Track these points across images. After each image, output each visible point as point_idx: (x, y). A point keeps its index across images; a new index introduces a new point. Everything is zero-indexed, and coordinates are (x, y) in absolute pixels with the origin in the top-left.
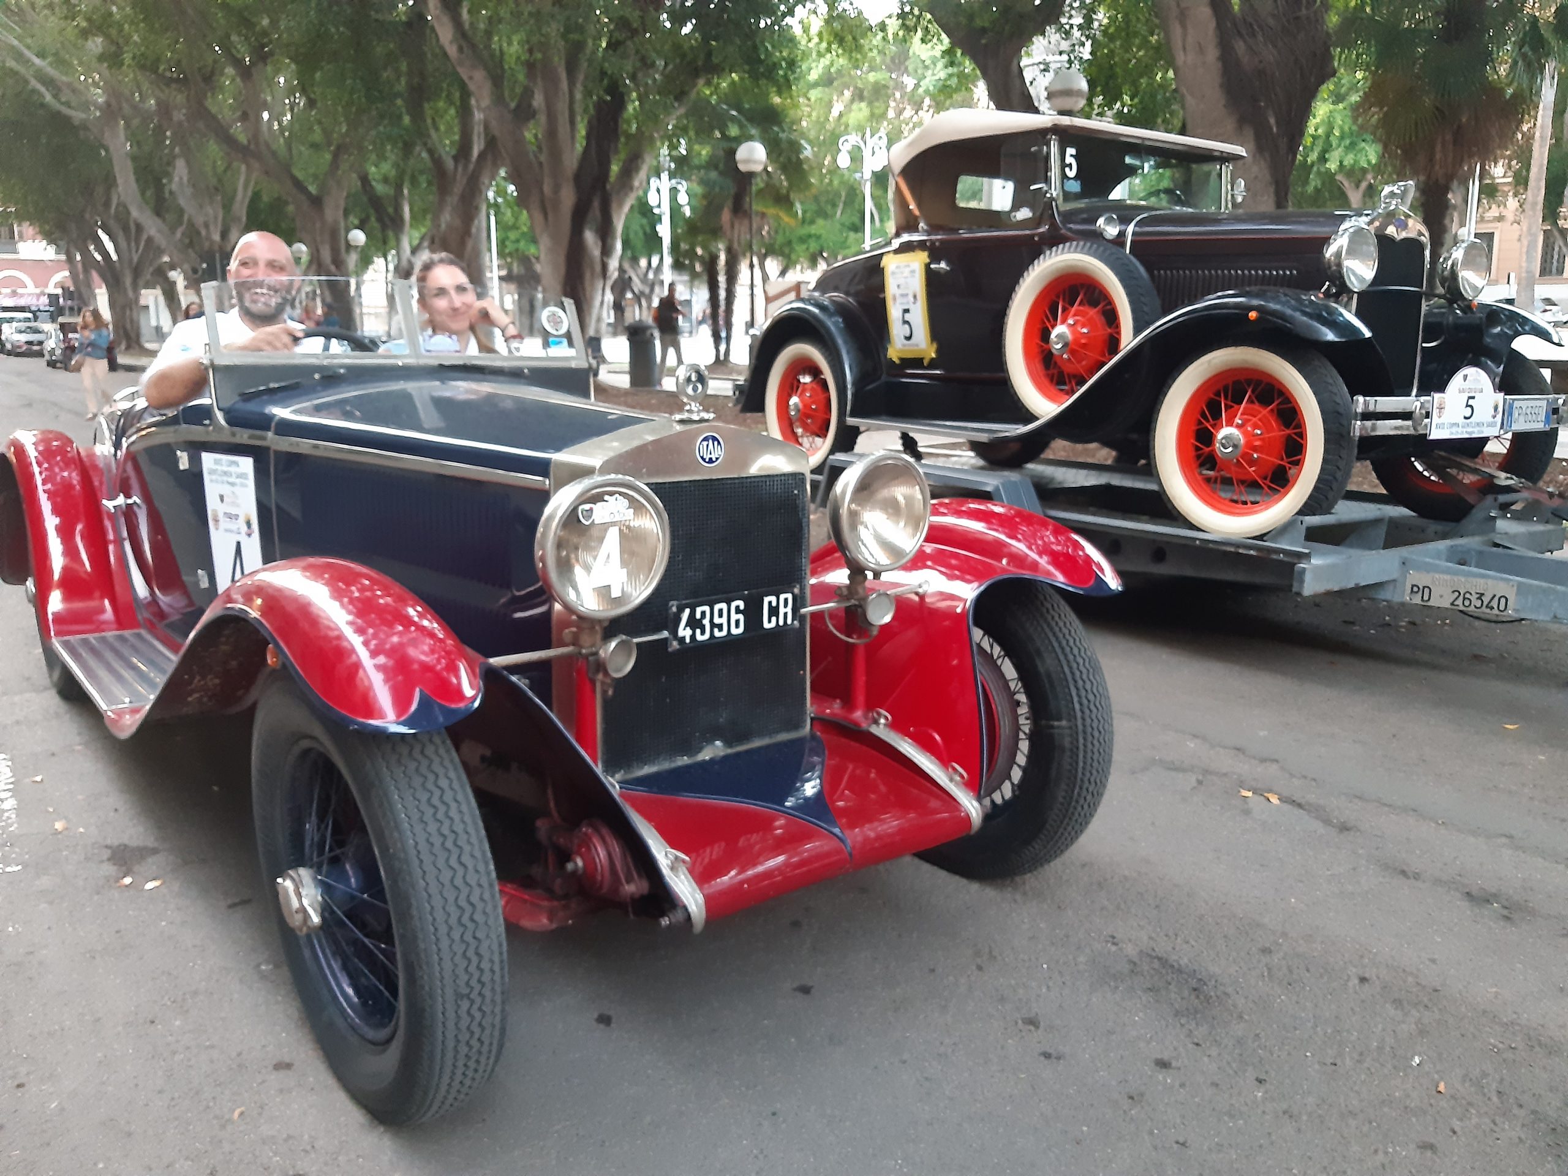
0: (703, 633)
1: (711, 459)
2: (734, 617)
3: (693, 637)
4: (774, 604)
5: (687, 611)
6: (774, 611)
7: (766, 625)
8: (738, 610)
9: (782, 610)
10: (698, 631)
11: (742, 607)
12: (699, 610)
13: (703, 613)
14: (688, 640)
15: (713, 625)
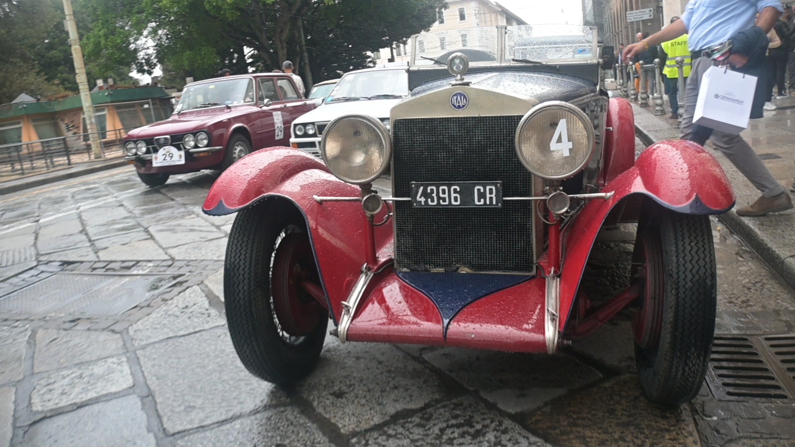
0: (433, 201)
1: (459, 106)
2: (453, 195)
3: (426, 202)
4: (482, 191)
5: (422, 188)
6: (482, 195)
7: (477, 203)
8: (455, 191)
9: (488, 196)
10: (429, 200)
11: (458, 190)
12: (429, 189)
13: (432, 190)
14: (423, 204)
15: (439, 198)
